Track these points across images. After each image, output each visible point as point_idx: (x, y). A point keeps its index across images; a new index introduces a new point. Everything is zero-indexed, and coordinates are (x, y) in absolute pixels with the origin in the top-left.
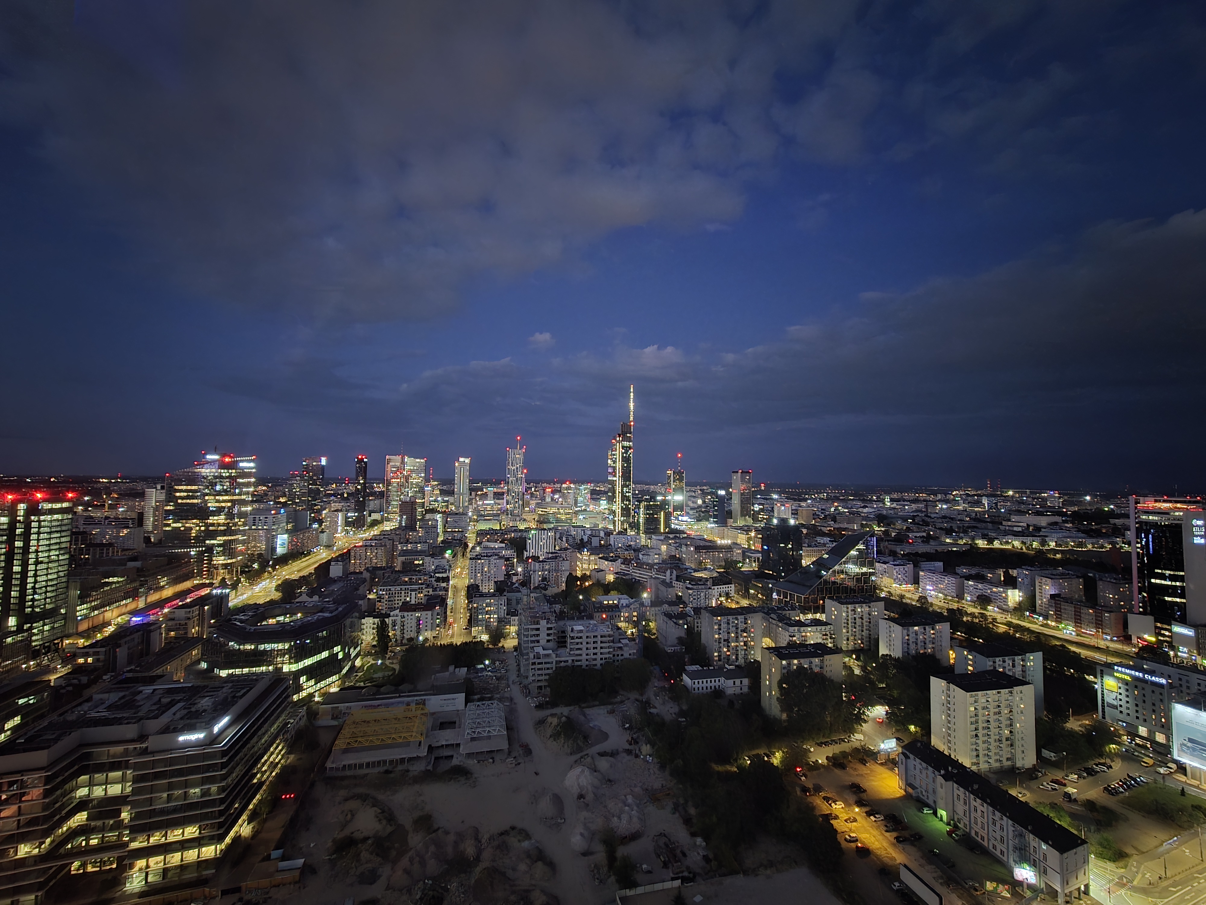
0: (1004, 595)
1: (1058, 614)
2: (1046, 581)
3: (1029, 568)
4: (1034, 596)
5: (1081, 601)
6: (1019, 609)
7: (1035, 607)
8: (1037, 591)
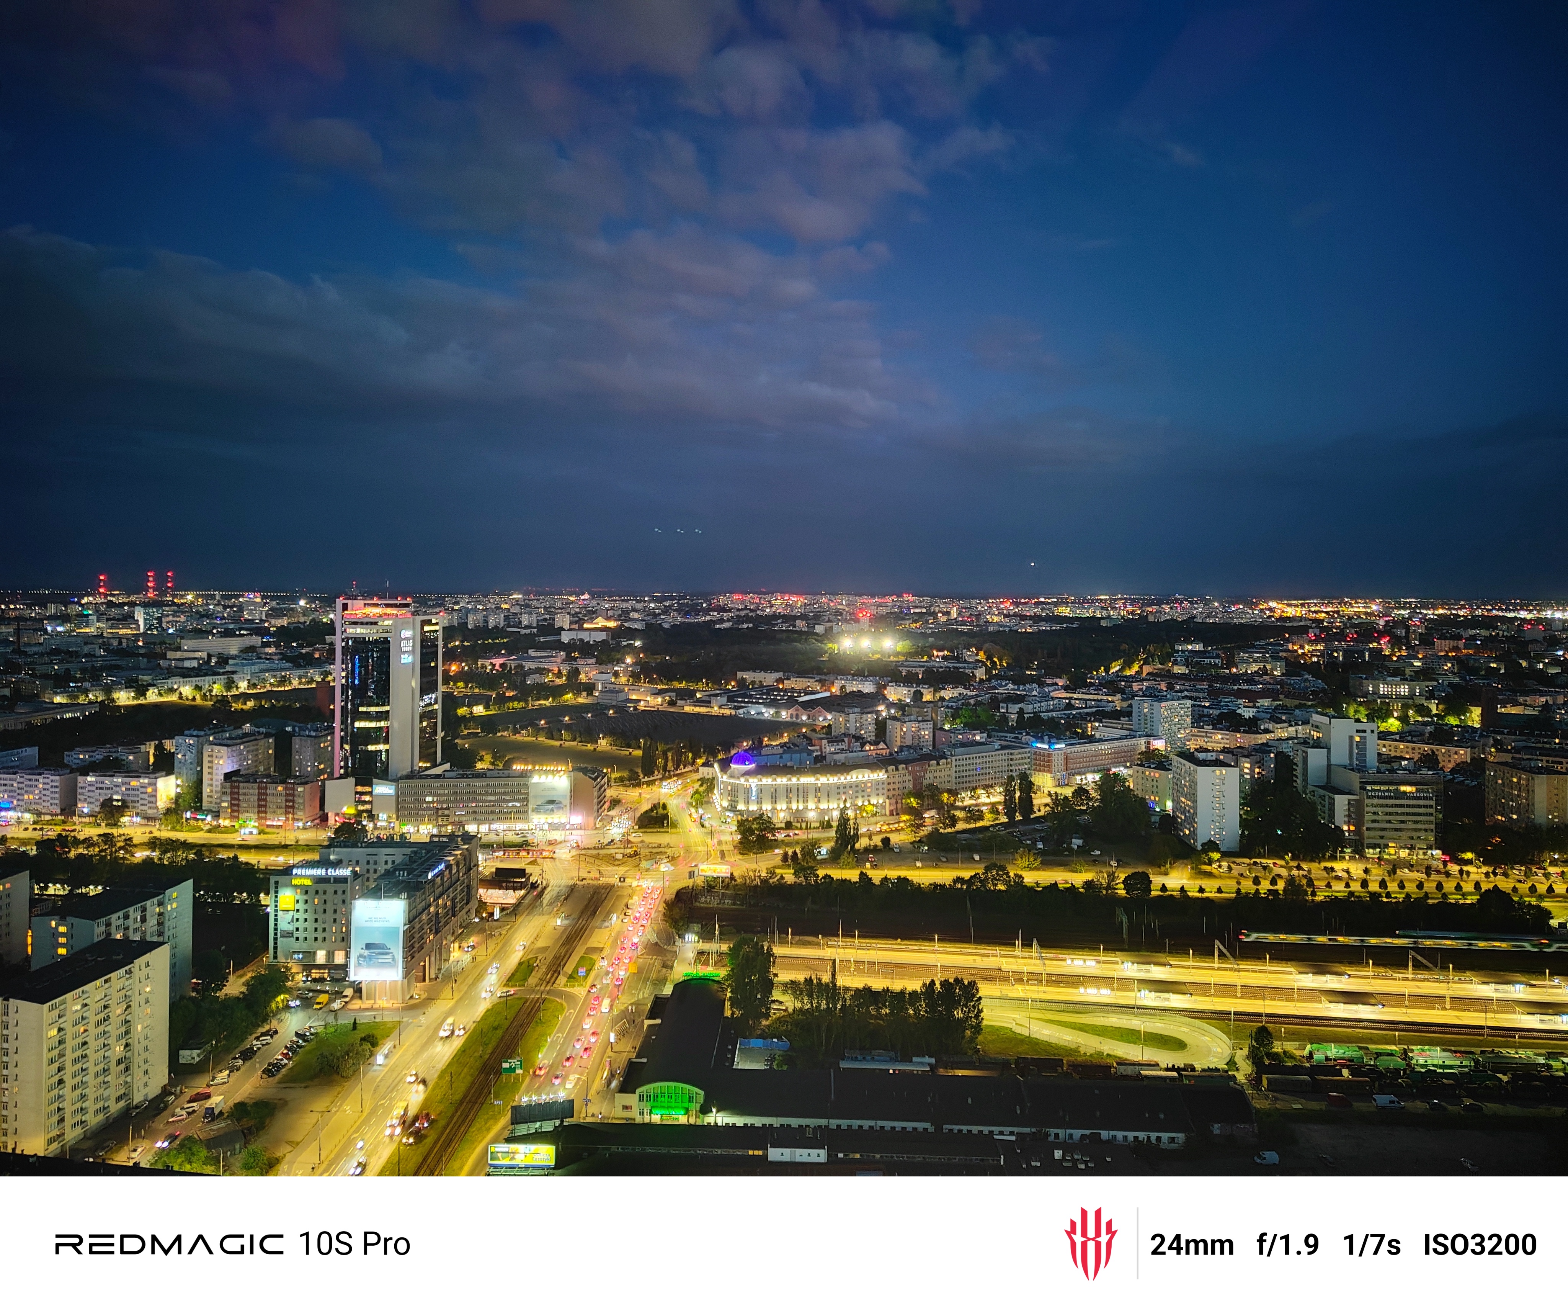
0: (149, 790)
1: (235, 805)
2: (219, 751)
3: (195, 733)
4: (200, 782)
5: (268, 776)
6: (174, 812)
7: (201, 800)
8: (206, 770)
